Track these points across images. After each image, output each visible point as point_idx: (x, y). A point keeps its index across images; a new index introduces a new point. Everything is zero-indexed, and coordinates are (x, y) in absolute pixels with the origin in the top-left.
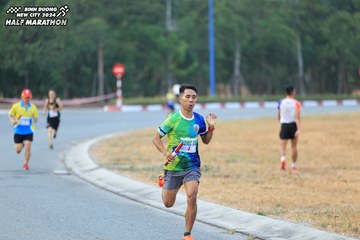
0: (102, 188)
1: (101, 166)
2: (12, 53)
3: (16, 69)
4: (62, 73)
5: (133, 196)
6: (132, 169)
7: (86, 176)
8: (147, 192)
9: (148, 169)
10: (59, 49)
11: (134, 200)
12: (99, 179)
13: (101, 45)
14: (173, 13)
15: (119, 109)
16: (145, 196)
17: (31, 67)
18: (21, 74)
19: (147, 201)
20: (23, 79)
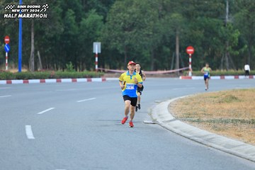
0: (178, 134)
1: (177, 118)
2: (116, 38)
3: (118, 49)
4: (150, 53)
5: (200, 140)
6: (199, 121)
7: (166, 125)
8: (210, 137)
9: (211, 121)
10: (148, 35)
11: (200, 143)
12: (176, 128)
13: (178, 32)
14: (230, 10)
15: (190, 78)
16: (208, 140)
17: (129, 48)
18: (121, 52)
19: (210, 144)
20: (123, 56)
